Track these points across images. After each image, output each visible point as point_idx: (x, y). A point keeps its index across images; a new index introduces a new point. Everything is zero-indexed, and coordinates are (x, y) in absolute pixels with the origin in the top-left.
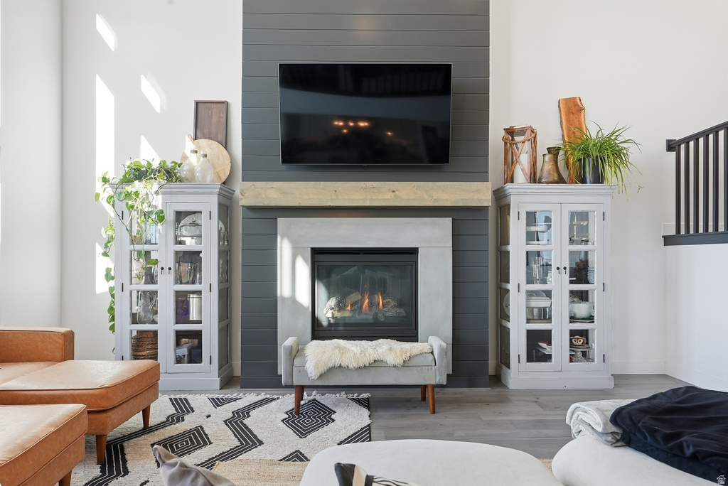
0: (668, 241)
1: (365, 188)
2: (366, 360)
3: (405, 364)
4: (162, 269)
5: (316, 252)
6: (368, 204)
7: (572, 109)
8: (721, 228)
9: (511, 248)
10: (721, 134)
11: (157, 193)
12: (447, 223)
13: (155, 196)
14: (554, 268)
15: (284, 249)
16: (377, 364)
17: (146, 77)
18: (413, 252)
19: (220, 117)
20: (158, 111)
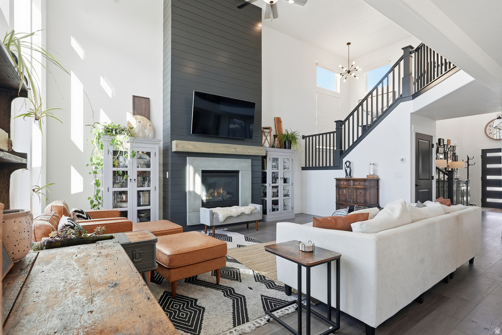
0: (303, 169)
1: (225, 147)
2: (239, 213)
3: (251, 213)
4: (131, 180)
5: (203, 172)
6: (226, 153)
7: (278, 121)
8: (332, 165)
9: (267, 171)
10: (335, 134)
11: (128, 142)
12: (250, 161)
13: (126, 143)
14: (279, 178)
15: (190, 170)
16: (242, 214)
17: (103, 78)
18: (237, 172)
19: (146, 105)
20: (111, 97)
